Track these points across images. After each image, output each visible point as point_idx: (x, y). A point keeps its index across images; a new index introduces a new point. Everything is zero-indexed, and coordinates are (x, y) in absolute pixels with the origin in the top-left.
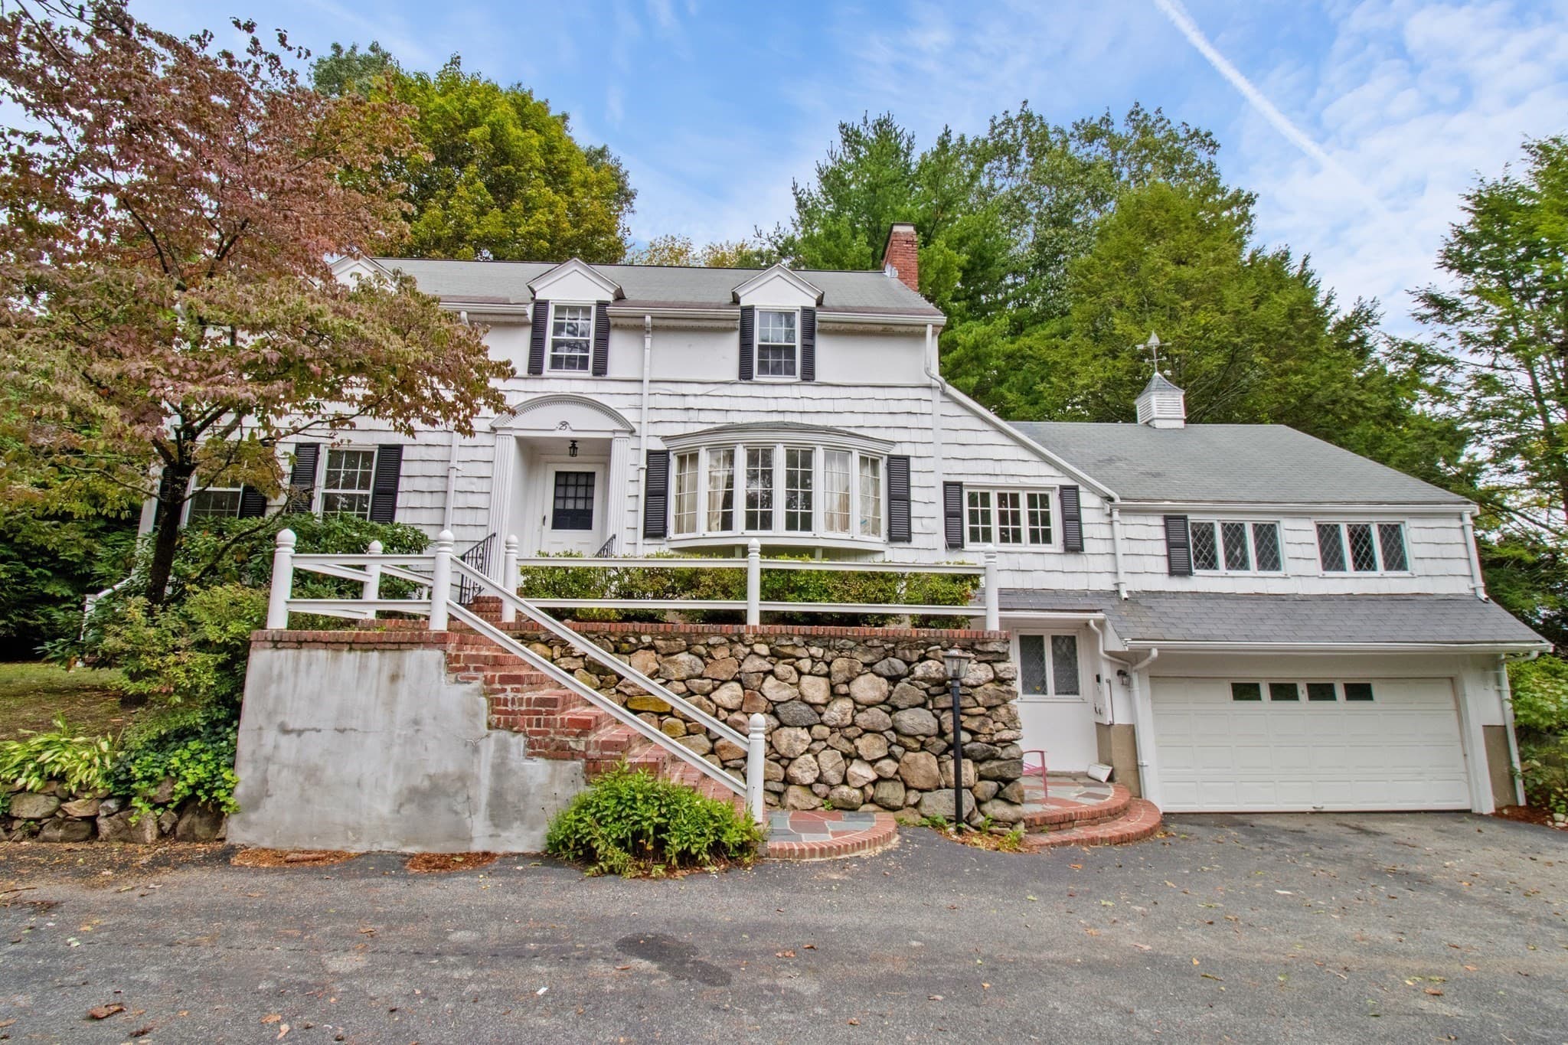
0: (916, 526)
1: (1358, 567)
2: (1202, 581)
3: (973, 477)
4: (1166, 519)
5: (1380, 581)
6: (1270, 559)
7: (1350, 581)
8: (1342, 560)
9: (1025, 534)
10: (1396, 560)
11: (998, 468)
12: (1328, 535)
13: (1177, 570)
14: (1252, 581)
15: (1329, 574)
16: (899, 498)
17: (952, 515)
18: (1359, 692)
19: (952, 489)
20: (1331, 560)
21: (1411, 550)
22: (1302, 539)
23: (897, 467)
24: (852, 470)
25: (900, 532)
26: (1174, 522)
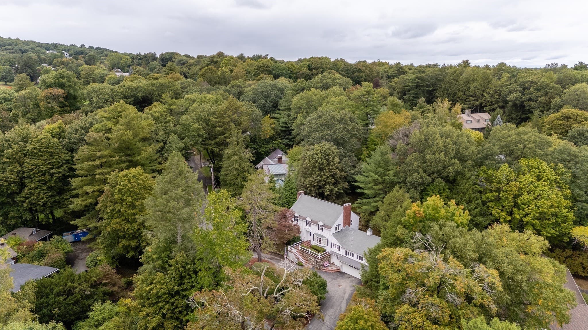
2: (348, 256)
3: (333, 242)
5: (360, 261)
6: (353, 256)
7: (358, 260)
9: (336, 248)
11: (335, 242)
12: (357, 256)
13: (346, 255)
14: (351, 257)
16: (328, 243)
17: (331, 245)
19: (331, 243)
20: (357, 258)
22: (355, 256)
23: (328, 240)
24: (324, 240)
25: (328, 245)
26: (346, 251)
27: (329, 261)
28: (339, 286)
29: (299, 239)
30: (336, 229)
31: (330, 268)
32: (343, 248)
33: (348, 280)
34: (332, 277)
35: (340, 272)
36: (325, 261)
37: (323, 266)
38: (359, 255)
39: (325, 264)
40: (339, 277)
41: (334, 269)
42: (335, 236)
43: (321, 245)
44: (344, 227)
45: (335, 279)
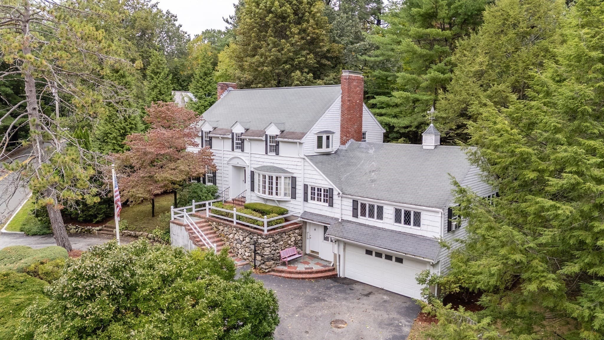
0: (297, 195)
1: (405, 223)
2: (361, 220)
3: (311, 183)
4: (353, 201)
5: (411, 229)
6: (380, 216)
7: (402, 228)
8: (401, 220)
9: (322, 200)
10: (417, 223)
11: (317, 181)
12: (398, 212)
13: (355, 215)
14: (373, 222)
15: (396, 224)
16: (294, 188)
17: (306, 193)
18: (399, 260)
19: (306, 186)
20: (398, 220)
21: (422, 222)
22: (389, 212)
23: (294, 180)
24: (282, 181)
25: (294, 196)
26: (355, 202)
27: (299, 245)
28: (336, 323)
29: (213, 194)
30: (320, 146)
31: (301, 267)
32: (344, 195)
33: (367, 303)
34: (309, 293)
35: (335, 278)
36: (287, 245)
37: (277, 259)
38: (404, 207)
39: (283, 254)
40: (332, 292)
41: (316, 268)
42: (316, 163)
43: (274, 197)
44: (343, 143)
45: (318, 300)
